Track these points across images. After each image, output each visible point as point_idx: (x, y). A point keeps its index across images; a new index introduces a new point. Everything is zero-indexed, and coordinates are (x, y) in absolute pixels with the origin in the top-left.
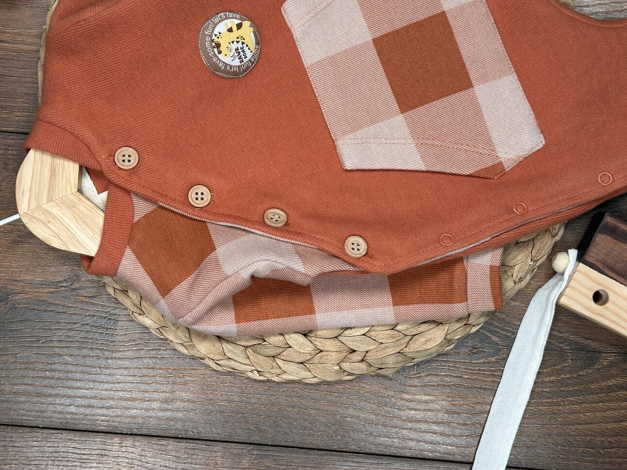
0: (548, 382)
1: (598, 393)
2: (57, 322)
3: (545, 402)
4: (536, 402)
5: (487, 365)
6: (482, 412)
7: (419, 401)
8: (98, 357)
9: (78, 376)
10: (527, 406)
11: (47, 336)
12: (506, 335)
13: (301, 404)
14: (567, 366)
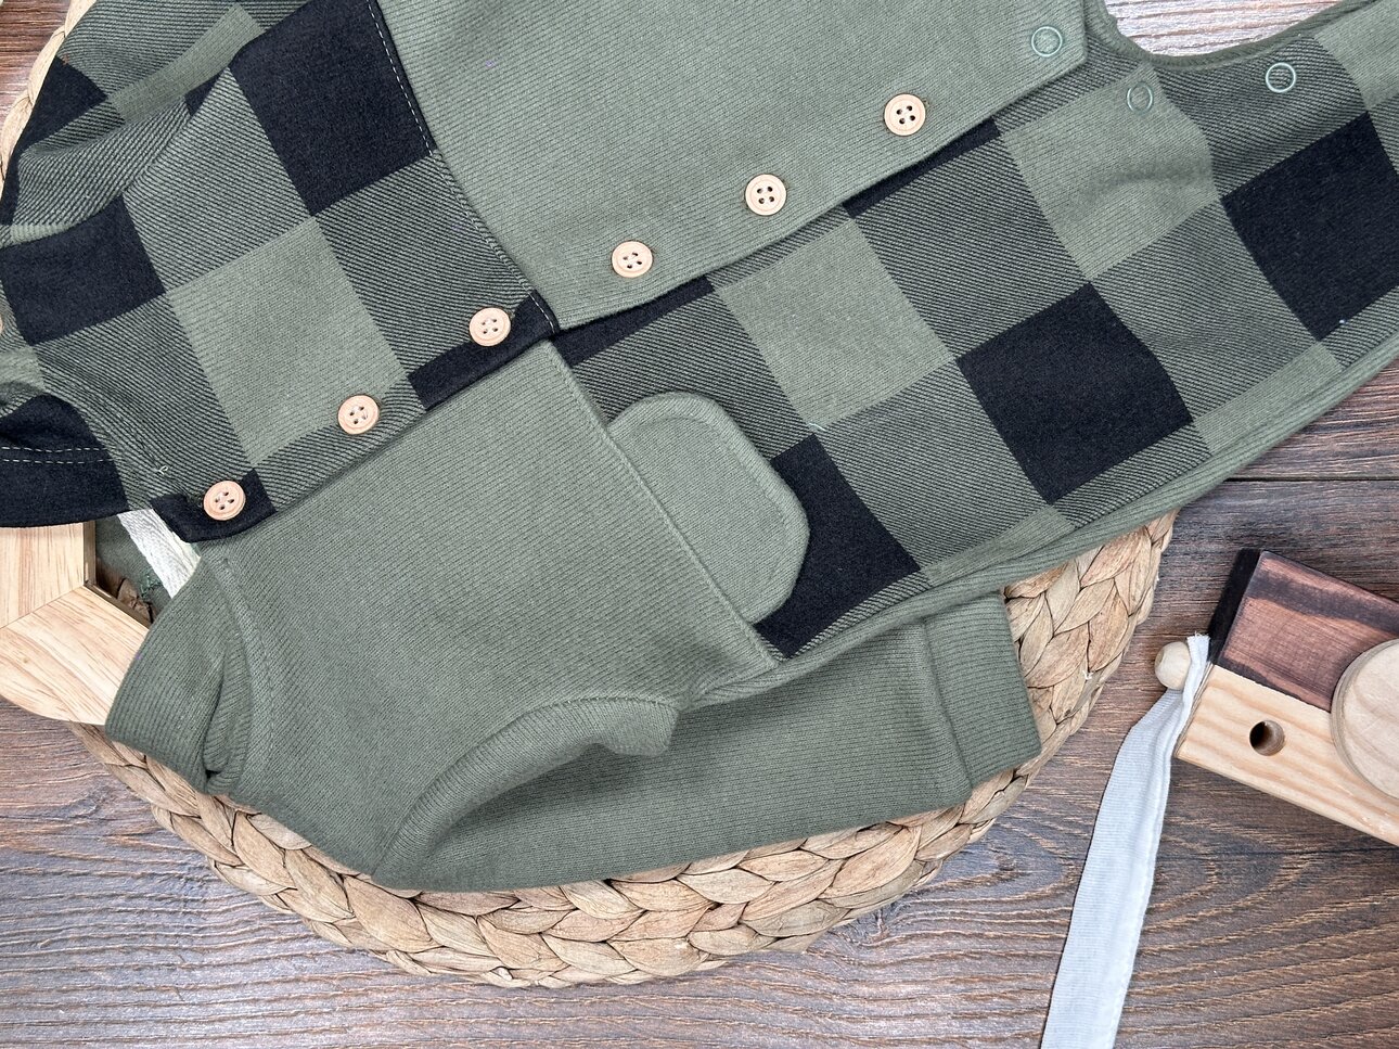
0: (1172, 930)
1: (1283, 944)
2: (74, 897)
3: (1169, 975)
4: (1149, 976)
5: (1035, 904)
6: (1033, 1010)
7: (894, 999)
8: (172, 968)
9: (129, 1013)
10: (1130, 987)
11: (54, 931)
12: (1070, 834)
13: (635, 1029)
14: (1210, 890)
